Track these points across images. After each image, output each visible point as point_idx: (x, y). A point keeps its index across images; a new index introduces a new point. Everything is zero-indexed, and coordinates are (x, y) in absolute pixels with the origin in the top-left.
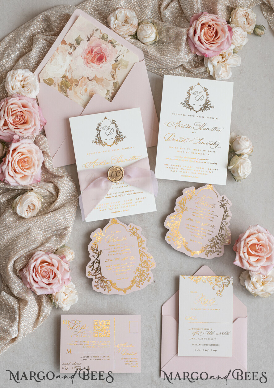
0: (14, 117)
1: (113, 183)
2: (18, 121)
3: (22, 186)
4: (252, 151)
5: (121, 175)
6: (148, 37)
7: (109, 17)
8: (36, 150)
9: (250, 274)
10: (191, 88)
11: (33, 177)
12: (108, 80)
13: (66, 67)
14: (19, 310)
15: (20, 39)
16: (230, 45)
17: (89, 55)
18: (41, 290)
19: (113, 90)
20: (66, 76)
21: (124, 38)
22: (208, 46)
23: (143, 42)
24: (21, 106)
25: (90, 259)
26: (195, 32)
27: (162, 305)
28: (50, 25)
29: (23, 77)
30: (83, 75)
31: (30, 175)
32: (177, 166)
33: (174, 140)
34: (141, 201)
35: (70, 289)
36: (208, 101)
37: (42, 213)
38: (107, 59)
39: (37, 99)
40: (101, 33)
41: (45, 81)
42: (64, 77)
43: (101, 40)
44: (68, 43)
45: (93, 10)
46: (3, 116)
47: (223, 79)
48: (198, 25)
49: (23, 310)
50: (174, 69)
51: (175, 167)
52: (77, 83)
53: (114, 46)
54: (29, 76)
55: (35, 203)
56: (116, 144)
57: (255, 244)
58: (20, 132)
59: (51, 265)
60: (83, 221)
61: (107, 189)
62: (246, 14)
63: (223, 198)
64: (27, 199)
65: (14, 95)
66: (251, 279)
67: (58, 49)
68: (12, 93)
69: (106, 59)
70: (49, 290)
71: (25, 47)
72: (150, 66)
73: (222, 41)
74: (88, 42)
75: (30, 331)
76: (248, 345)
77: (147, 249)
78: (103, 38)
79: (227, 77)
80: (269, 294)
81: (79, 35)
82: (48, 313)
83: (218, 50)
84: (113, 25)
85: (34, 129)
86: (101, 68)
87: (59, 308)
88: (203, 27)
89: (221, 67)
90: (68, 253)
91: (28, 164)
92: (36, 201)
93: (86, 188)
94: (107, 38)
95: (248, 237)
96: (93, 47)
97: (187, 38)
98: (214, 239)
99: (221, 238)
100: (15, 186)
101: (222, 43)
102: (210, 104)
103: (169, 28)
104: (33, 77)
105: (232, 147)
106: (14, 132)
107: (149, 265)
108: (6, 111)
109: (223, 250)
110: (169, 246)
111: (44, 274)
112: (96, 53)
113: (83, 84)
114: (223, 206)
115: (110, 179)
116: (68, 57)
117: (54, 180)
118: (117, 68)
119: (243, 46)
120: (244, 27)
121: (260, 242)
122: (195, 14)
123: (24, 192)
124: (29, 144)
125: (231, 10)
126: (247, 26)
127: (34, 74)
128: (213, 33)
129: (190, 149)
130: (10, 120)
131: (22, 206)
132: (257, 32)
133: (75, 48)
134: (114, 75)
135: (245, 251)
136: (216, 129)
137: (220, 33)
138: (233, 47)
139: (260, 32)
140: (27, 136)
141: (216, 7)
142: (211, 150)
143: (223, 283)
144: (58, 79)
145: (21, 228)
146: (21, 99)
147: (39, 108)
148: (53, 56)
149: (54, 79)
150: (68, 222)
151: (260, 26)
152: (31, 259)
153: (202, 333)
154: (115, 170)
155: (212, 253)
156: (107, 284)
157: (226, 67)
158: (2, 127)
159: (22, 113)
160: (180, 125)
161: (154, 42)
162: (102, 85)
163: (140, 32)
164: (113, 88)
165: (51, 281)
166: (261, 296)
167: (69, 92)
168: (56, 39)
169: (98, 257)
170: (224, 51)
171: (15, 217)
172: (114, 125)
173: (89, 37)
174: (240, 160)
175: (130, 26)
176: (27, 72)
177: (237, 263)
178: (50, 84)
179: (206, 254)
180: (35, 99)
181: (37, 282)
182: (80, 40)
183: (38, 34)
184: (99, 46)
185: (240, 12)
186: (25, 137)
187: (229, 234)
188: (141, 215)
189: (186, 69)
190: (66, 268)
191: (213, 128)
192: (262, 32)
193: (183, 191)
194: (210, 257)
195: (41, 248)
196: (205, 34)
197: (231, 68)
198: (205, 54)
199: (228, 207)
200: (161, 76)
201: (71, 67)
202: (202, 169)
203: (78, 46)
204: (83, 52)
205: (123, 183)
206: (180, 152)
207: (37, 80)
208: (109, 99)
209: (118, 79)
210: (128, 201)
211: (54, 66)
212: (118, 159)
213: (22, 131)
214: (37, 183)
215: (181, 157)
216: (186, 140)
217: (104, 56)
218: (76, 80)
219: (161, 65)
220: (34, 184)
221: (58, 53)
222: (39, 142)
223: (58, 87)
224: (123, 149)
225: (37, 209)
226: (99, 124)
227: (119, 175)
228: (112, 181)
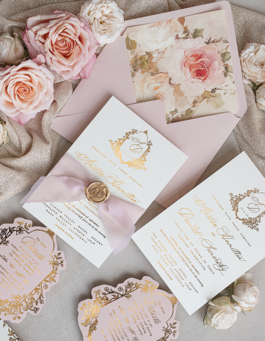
0: (60, 38)
1: (86, 199)
2: (60, 47)
4: (250, 310)
5: (102, 199)
7: (251, 44)
8: (47, 90)
10: (256, 190)
11: (18, 113)
12: (188, 101)
13: (161, 46)
17: (193, 59)
19: (182, 115)
20: (153, 56)
21: (244, 77)
23: (257, 101)
24: (78, 36)
29: (111, 14)
30: (169, 72)
31: (18, 108)
32: (164, 247)
33: (187, 221)
34: (94, 244)
36: (258, 219)
38: (207, 80)
39: (102, 48)
40: (226, 49)
41: (127, 39)
42: (149, 54)
43: (219, 57)
44: (185, 25)
45: (243, 24)
46: (51, 27)
51: (161, 247)
52: (155, 72)
53: (226, 75)
54: (117, 19)
56: (129, 166)
58: (51, 58)
60: (20, 203)
61: (75, 198)
63: (175, 323)
65: (83, 19)
67: (170, 21)
68: (84, 17)
69: (205, 79)
72: (239, 130)
74: (206, 45)
78: (224, 55)
81: (203, 29)
84: (247, 54)
85: (68, 71)
86: (192, 82)
91: (26, 96)
93: (57, 176)
94: (226, 59)
96: (205, 55)
102: (257, 225)
104: (120, 24)
105: (235, 286)
106: (46, 52)
108: (58, 25)
110: (76, 314)
112: (202, 64)
113: (160, 81)
114: (167, 331)
115: (87, 191)
116: (172, 40)
117: (36, 138)
118: (207, 99)
127: (124, 22)
129: (192, 245)
130: (54, 37)
133: (187, 38)
134: (197, 101)
136: (238, 253)
140: (54, 69)
142: (212, 268)
144: (141, 51)
146: (86, 30)
147: (94, 58)
148: (159, 23)
149: (138, 47)
150: (6, 189)
154: (101, 189)
158: (40, 35)
159: (72, 44)
160: (208, 213)
162: (177, 99)
164: (184, 113)
167: (138, 74)
172: (147, 147)
173: (211, 41)
174: (228, 307)
175: (261, 72)
176: (119, 12)
178: (129, 47)
180: (99, 44)
182: (200, 34)
184: (212, 59)
186: (51, 68)
188: (82, 257)
191: (236, 250)
193: (144, 278)
199: (171, 337)
200: (240, 149)
201: (165, 52)
202: (185, 276)
203: (191, 38)
204: (191, 49)
205: (96, 208)
206: (181, 238)
207: (121, 30)
208: (169, 118)
209: (196, 110)
210: (83, 230)
211: (150, 35)
212: (116, 182)
213: (53, 59)
214: (17, 123)
215: (176, 244)
216: (198, 232)
217: (207, 74)
218: (158, 69)
219: (251, 140)
220: (14, 120)
221: (166, 26)
222: (61, 88)
223: (134, 58)
224: (131, 177)
226: (134, 132)
227: (99, 197)
228: (86, 195)
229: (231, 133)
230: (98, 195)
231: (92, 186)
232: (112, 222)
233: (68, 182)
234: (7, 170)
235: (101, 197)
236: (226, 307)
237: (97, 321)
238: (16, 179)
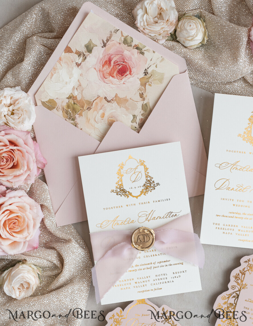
1: (140, 251)
2: (4, 165)
3: (11, 255)
5: (151, 240)
6: (192, 39)
7: (136, 9)
11: (27, 244)
12: (135, 100)
13: (73, 83)
15: (7, 43)
17: (106, 67)
19: (142, 115)
20: (74, 96)
21: (157, 40)
23: (185, 46)
24: (8, 143)
28: (50, 23)
29: (12, 99)
30: (99, 95)
31: (23, 241)
32: (232, 226)
33: (228, 189)
34: (180, 276)
38: (133, 71)
40: (122, 36)
41: (43, 103)
42: (71, 97)
43: (123, 45)
44: (74, 51)
51: (230, 227)
52: (89, 105)
53: (142, 53)
54: (21, 98)
55: (29, 281)
56: (145, 194)
60: (97, 303)
61: (132, 259)
64: (17, 276)
67: (60, 59)
69: (131, 71)
71: (14, 55)
72: (196, 80)
74: (104, 48)
78: (125, 42)
81: (90, 40)
84: (141, 22)
85: (28, 175)
86: (124, 83)
91: (20, 226)
92: (31, 276)
94: (131, 43)
96: (112, 55)
97: (248, 42)
103: (222, 25)
104: (27, 99)
112: (116, 63)
113: (99, 108)
115: (135, 246)
116: (76, 71)
117: (58, 246)
118: (148, 84)
123: (14, 263)
124: (20, 197)
127: (28, 95)
129: (251, 202)
131: (11, 284)
133: (86, 57)
134: (142, 93)
144: (62, 101)
146: (9, 134)
147: (35, 144)
148: (54, 69)
149: (56, 101)
154: (143, 233)
159: (10, 154)
160: (237, 167)
161: (200, 45)
162: (126, 108)
163: (180, 31)
164: (142, 112)
167: (79, 119)
168: (58, 43)
171: (4, 297)
172: (143, 167)
175: (165, 24)
176: (17, 92)
178: (51, 108)
180: (28, 132)
182: (92, 46)
183: (32, 35)
184: (120, 53)
186: (15, 187)
189: (249, 83)
193: (242, 261)
200: (211, 92)
201: (80, 84)
203: (89, 55)
204: (97, 62)
205: (154, 250)
206: (237, 206)
207: (32, 102)
208: (135, 127)
209: (149, 100)
210: (161, 275)
211: (56, 83)
212: (148, 216)
213: (10, 180)
214: (33, 251)
215: (238, 214)
216: (245, 188)
217: (128, 67)
218: (89, 101)
219: (212, 78)
220: (29, 251)
221: (61, 65)
222: (36, 191)
223: (63, 112)
224: (155, 201)
225: (33, 288)
226: (122, 167)
227: (148, 240)
228: (137, 249)
229: (192, 88)
230: (145, 240)
231: (134, 238)
232: (176, 247)
233: (114, 254)
234: (63, 292)
235: (149, 238)
238: (76, 290)
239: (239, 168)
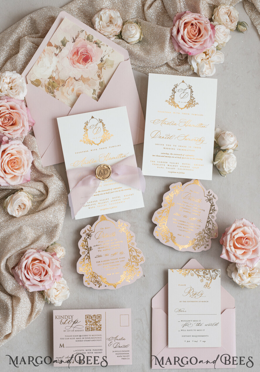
0: (3, 119)
1: (101, 181)
2: (7, 123)
3: (12, 186)
4: (237, 145)
5: (109, 173)
6: (133, 37)
7: (94, 18)
8: (25, 151)
9: (237, 267)
10: (176, 85)
11: (23, 177)
12: (95, 79)
13: (53, 68)
14: (12, 307)
15: (7, 42)
16: (213, 43)
17: (75, 56)
18: (33, 287)
19: (100, 89)
20: (53, 77)
21: (109, 38)
22: (191, 44)
23: (128, 42)
24: (9, 108)
25: (81, 256)
26: (178, 31)
27: (151, 298)
28: (36, 27)
29: (11, 79)
30: (70, 76)
31: (20, 175)
32: (163, 162)
33: (160, 137)
34: (129, 198)
35: (61, 285)
36: (192, 98)
37: (32, 212)
38: (93, 59)
39: (25, 101)
40: (86, 34)
41: (32, 82)
42: (51, 78)
43: (86, 41)
44: (54, 45)
45: (78, 11)
47: (207, 76)
48: (181, 25)
49: (16, 307)
50: (159, 67)
51: (162, 164)
52: (64, 83)
53: (100, 47)
54: (16, 78)
55: (25, 203)
56: (103, 142)
57: (241, 238)
58: (9, 133)
59: (42, 262)
60: (72, 219)
61: (96, 187)
62: (228, 11)
63: (209, 192)
64: (17, 199)
65: (2, 98)
66: (238, 271)
67: (44, 51)
68: (1, 96)
69: (91, 59)
70: (41, 287)
71: (12, 50)
72: (135, 65)
73: (205, 39)
74: (74, 43)
75: (23, 326)
76: (236, 335)
77: (136, 244)
78: (88, 39)
79: (211, 74)
80: (257, 285)
81: (65, 37)
82: (40, 309)
83: (201, 48)
84: (98, 26)
85: (23, 130)
86: (87, 68)
87: (51, 304)
88: (186, 26)
89: (205, 64)
90: (59, 250)
91: (18, 165)
92: (27, 200)
93: (75, 187)
94: (92, 39)
95: (234, 231)
96: (79, 48)
97: (170, 37)
98: (202, 233)
99: (208, 232)
100: (5, 186)
101: (205, 41)
102: (195, 101)
103: (153, 27)
104: (21, 79)
105: (217, 142)
106: (3, 133)
107: (138, 259)
109: (210, 243)
110: (158, 241)
111: (36, 271)
112: (82, 54)
113: (70, 85)
114: (209, 200)
115: (98, 177)
116: (55, 59)
117: (44, 179)
118: (103, 68)
119: (226, 43)
120: (227, 24)
121: (246, 236)
122: (178, 13)
123: (14, 191)
124: (18, 145)
125: (213, 8)
126: (230, 23)
127: (22, 76)
128: (196, 31)
129: (176, 146)
131: (13, 206)
132: (240, 29)
133: (61, 50)
134: (99, 75)
135: (232, 245)
136: (202, 126)
137: (203, 32)
138: (216, 44)
139: (242, 29)
140: (16, 137)
141: (199, 5)
142: (197, 146)
143: (210, 275)
144: (45, 80)
145: (12, 227)
146: (10, 101)
147: (27, 109)
148: (40, 58)
149: (41, 80)
150: (58, 220)
151: (242, 22)
152: (23, 257)
153: (191, 325)
154: (103, 168)
155: (199, 247)
156: (97, 279)
157: (209, 64)
159: (11, 115)
161: (138, 41)
162: (88, 84)
163: (125, 32)
164: (100, 87)
165: (43, 278)
166: (248, 287)
167: (56, 93)
168: (42, 41)
169: (88, 253)
170: (208, 49)
171: (6, 217)
172: (101, 124)
174: (225, 155)
175: (114, 27)
176: (14, 74)
177: (224, 256)
178: (37, 85)
179: (194, 248)
180: (22, 101)
181: (29, 280)
182: (66, 41)
183: (24, 36)
184: (84, 46)
185: (223, 10)
186: (14, 138)
187: (216, 228)
188: (129, 211)
189: (170, 67)
190: (57, 265)
191: (198, 125)
192: (244, 29)
193: (170, 187)
194: (197, 250)
195: (32, 246)
196: (188, 32)
197: (215, 65)
198: (189, 52)
199: (214, 201)
200: (146, 74)
201: (57, 68)
202: (188, 164)
203: (64, 48)
204: (69, 53)
205: (111, 181)
206: (166, 148)
207: (24, 81)
208: (95, 98)
209: (104, 79)
210: (116, 198)
211: (41, 68)
212: (106, 157)
214: (27, 183)
215: (167, 154)
216: (171, 137)
217: (90, 56)
218: (63, 80)
219: (146, 64)
220: (24, 183)
221: (45, 55)
222: (28, 142)
223: (45, 88)
224: (110, 147)
225: (28, 208)
226: (87, 123)
227: (106, 173)
228: (100, 179)
229: (132, 71)
232: (126, 178)
233: (83, 184)
234: (48, 211)
236: (224, 157)
237: (171, 233)
238: (57, 210)
239: (167, 123)
